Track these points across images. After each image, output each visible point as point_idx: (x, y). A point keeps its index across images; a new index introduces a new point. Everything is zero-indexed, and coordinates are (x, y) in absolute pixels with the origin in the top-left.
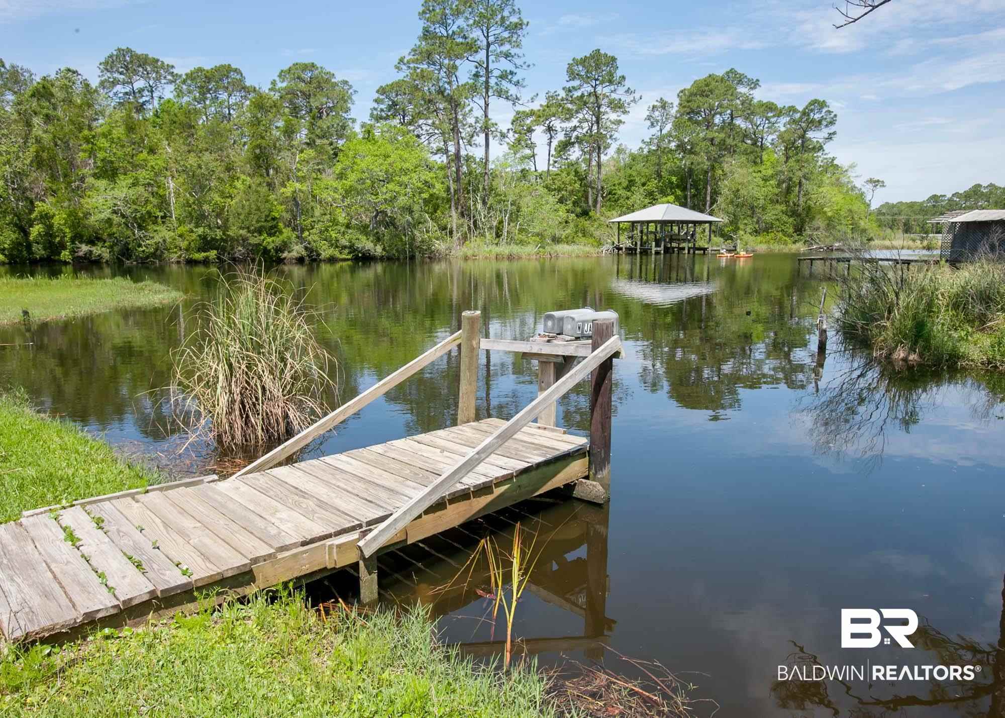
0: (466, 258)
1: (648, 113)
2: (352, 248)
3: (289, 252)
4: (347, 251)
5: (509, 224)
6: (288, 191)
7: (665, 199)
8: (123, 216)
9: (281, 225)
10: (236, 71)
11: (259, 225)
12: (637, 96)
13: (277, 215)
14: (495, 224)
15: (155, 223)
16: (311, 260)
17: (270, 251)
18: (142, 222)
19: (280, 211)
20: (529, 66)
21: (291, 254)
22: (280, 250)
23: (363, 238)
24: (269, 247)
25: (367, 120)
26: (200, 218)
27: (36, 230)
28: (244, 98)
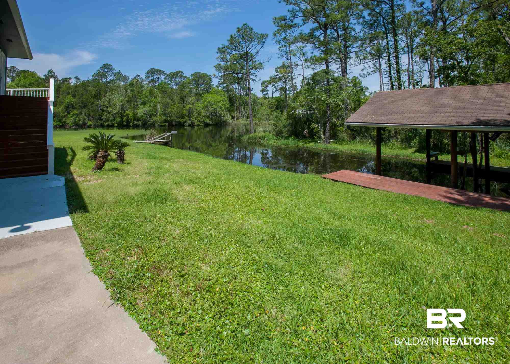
4: (202, 123)
8: (146, 114)
13: (184, 114)
15: (154, 116)
16: (192, 125)
18: (151, 116)
21: (187, 124)
22: (184, 122)
24: (182, 122)
25: (217, 84)
26: (165, 114)
27: (125, 118)
28: (183, 79)
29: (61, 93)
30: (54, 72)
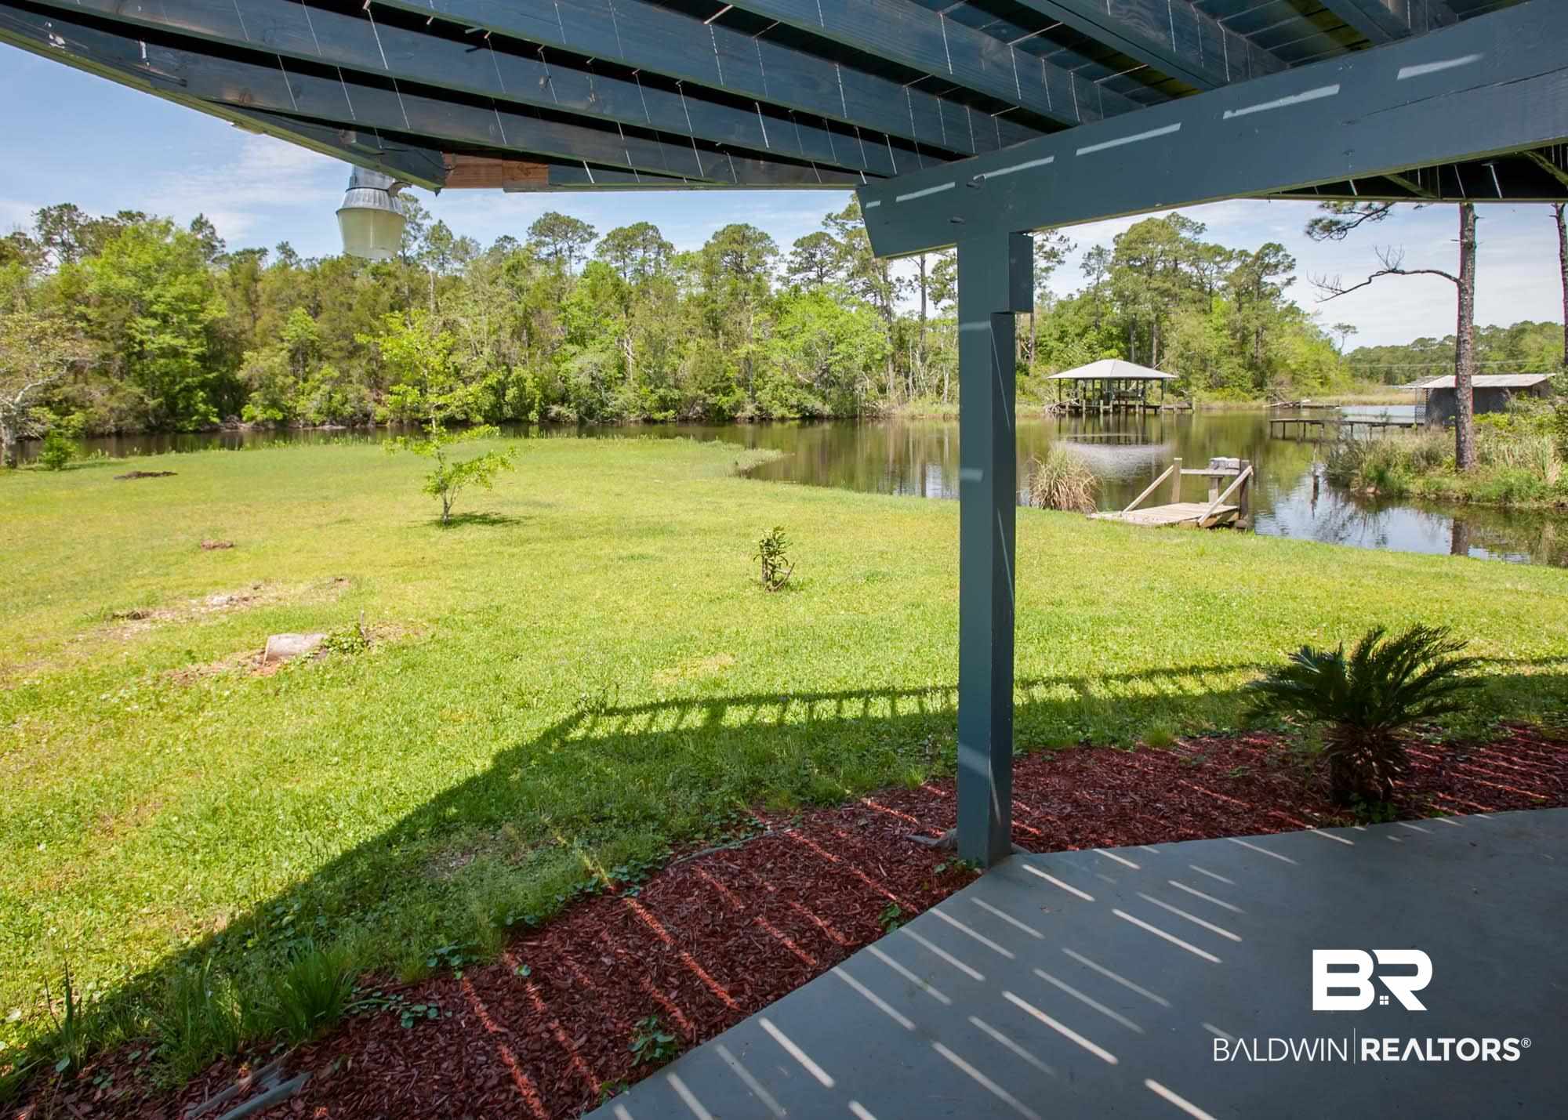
0: (913, 418)
1: (1083, 261)
2: (800, 408)
3: (743, 411)
4: (795, 410)
6: (742, 351)
7: (1107, 353)
9: (734, 385)
10: (653, 228)
11: (716, 385)
12: (1072, 245)
13: (731, 375)
14: (936, 382)
16: (764, 419)
17: (725, 411)
19: (733, 373)
21: (744, 414)
22: (734, 409)
23: (811, 397)
24: (725, 407)
27: (511, 393)
28: (659, 254)
29: (263, 299)
30: (212, 227)
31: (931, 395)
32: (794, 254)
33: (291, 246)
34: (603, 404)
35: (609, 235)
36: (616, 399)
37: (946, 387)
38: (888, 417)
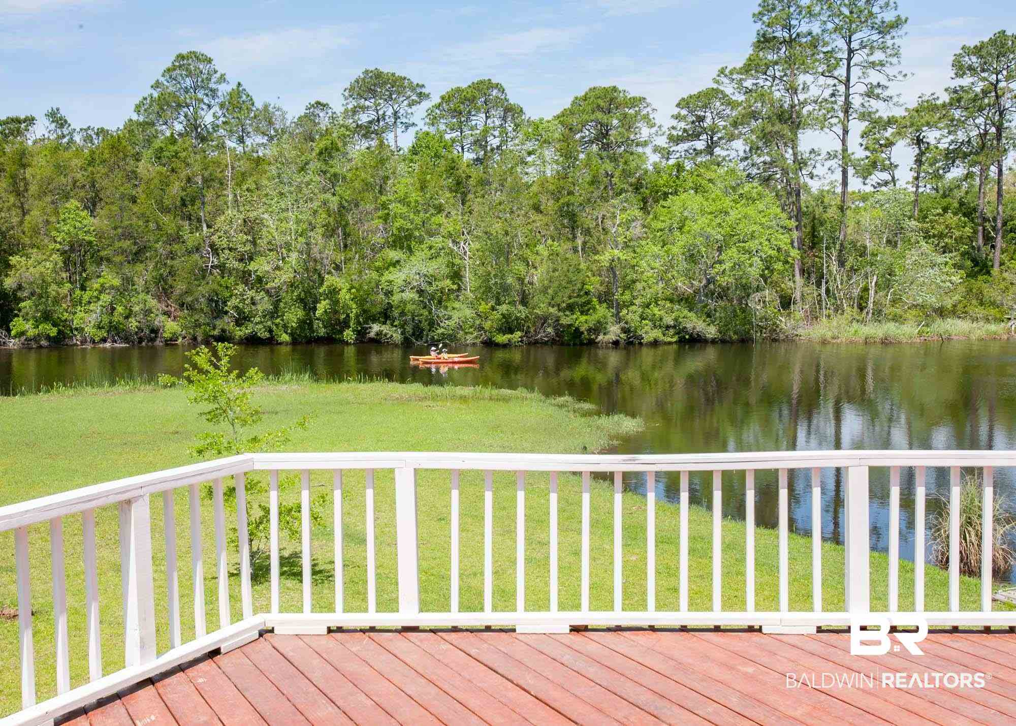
0: (825, 341)
2: (678, 328)
3: (605, 334)
4: (672, 331)
5: (876, 292)
6: (605, 258)
8: (421, 293)
9: (594, 300)
10: (498, 86)
11: (571, 301)
13: (591, 288)
14: (856, 292)
16: (629, 344)
17: (582, 333)
19: (594, 285)
20: (906, 75)
21: (607, 337)
22: (594, 330)
23: (691, 315)
24: (583, 329)
27: (322, 307)
28: (504, 119)
31: (850, 311)
32: (677, 117)
33: (63, 113)
34: (432, 324)
35: (443, 98)
36: (449, 318)
37: (871, 300)
38: (790, 340)
